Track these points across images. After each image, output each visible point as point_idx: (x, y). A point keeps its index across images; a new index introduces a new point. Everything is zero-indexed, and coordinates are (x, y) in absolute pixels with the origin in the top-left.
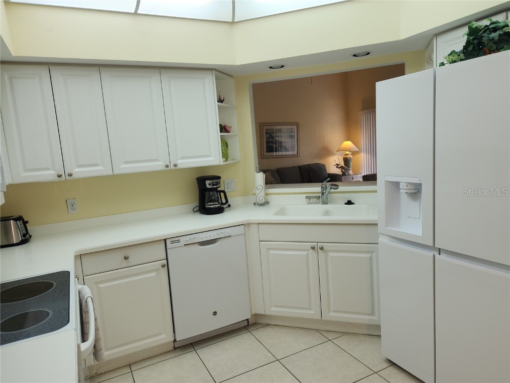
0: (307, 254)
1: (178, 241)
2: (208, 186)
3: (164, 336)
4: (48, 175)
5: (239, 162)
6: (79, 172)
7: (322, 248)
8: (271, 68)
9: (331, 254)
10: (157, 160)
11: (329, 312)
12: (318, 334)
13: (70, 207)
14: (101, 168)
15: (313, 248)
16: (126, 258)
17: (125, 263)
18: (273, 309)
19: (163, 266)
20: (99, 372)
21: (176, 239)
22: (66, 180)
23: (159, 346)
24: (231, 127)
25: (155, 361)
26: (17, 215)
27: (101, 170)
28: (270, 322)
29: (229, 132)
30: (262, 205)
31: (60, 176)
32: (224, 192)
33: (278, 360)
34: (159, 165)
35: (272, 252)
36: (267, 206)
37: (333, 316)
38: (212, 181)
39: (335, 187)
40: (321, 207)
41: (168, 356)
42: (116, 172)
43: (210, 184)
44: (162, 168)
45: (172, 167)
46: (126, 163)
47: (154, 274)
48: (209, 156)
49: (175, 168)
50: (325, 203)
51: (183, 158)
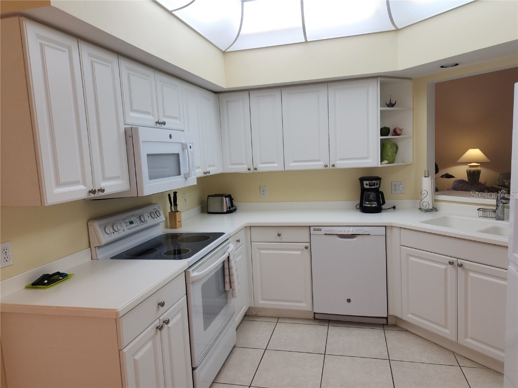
0: (446, 268)
1: (320, 230)
2: (365, 186)
3: (304, 304)
4: (243, 169)
5: (411, 164)
6: (262, 167)
7: (461, 266)
8: (442, 67)
9: (471, 274)
10: (319, 160)
11: (466, 337)
12: (452, 357)
13: (262, 192)
14: (277, 165)
15: (451, 263)
16: (279, 235)
17: (278, 239)
18: (410, 316)
19: (306, 248)
20: (258, 314)
21: (318, 228)
22: (254, 172)
23: (300, 311)
24: (403, 129)
25: (296, 321)
26: (228, 193)
27: (276, 166)
28: (409, 329)
29: (399, 135)
30: (427, 211)
31: (249, 169)
32: (382, 193)
33: (389, 360)
34: (319, 165)
35: (411, 259)
36: (434, 213)
37: (469, 342)
38: (370, 182)
39: (505, 201)
40: (492, 223)
41: (307, 322)
42: (287, 169)
43: (367, 184)
44: (322, 167)
45: (331, 167)
46: (294, 162)
47: (300, 252)
48: (367, 158)
49: (333, 168)
50: (498, 218)
51: (341, 159)
